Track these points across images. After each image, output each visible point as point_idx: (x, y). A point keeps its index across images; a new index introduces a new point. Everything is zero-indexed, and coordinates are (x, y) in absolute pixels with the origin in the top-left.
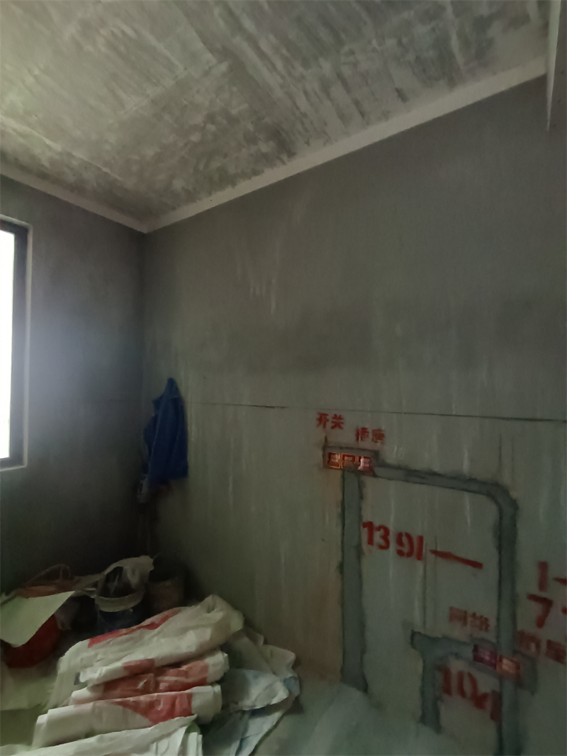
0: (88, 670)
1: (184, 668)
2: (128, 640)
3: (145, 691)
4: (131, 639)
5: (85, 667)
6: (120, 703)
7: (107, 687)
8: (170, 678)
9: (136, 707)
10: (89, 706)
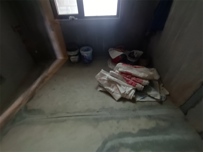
0: (120, 69)
1: (138, 79)
2: (129, 67)
3: (128, 78)
4: (130, 68)
5: (120, 68)
6: (123, 77)
7: (122, 73)
8: (134, 79)
9: (125, 79)
10: (118, 74)
